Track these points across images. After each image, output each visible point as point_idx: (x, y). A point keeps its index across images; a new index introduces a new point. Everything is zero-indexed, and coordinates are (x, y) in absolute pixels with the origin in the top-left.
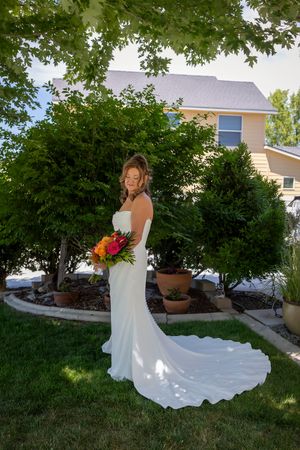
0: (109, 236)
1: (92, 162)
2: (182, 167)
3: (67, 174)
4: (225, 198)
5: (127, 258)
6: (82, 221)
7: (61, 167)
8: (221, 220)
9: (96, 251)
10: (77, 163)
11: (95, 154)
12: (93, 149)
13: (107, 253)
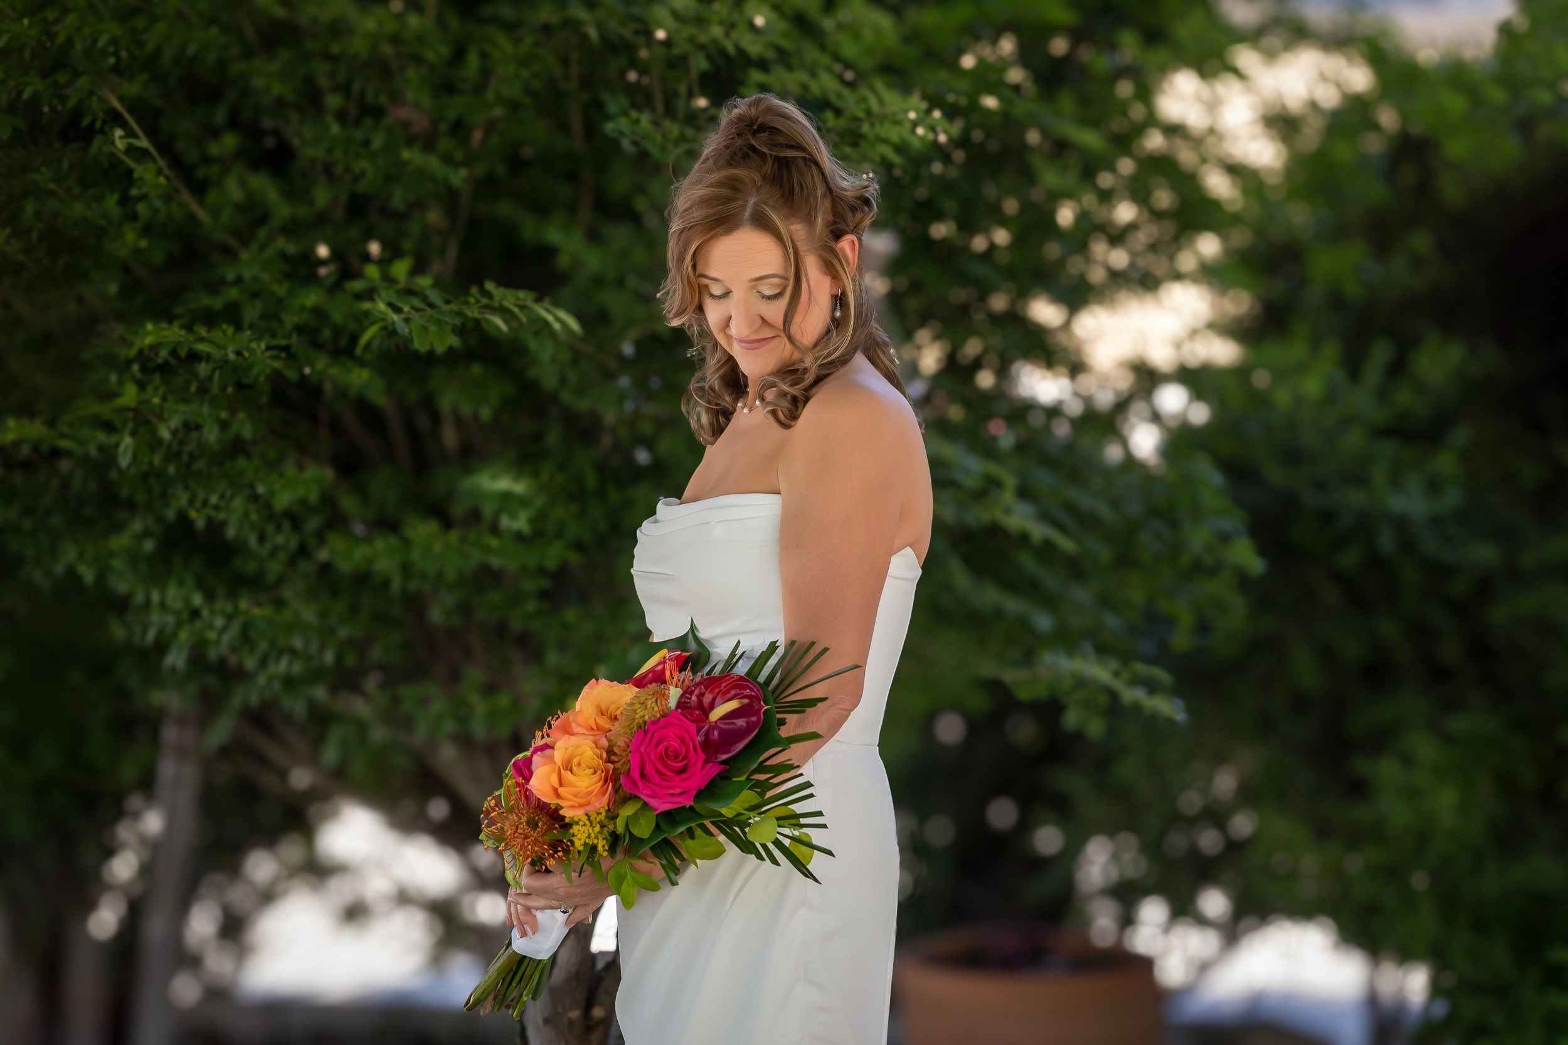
0: (623, 675)
1: (428, 144)
2: (1089, 171)
3: (244, 236)
4: (1404, 397)
5: (763, 831)
6: (363, 578)
7: (200, 189)
8: (1375, 561)
9: (541, 783)
10: (311, 152)
11: (446, 88)
12: (437, 52)
13: (621, 799)
